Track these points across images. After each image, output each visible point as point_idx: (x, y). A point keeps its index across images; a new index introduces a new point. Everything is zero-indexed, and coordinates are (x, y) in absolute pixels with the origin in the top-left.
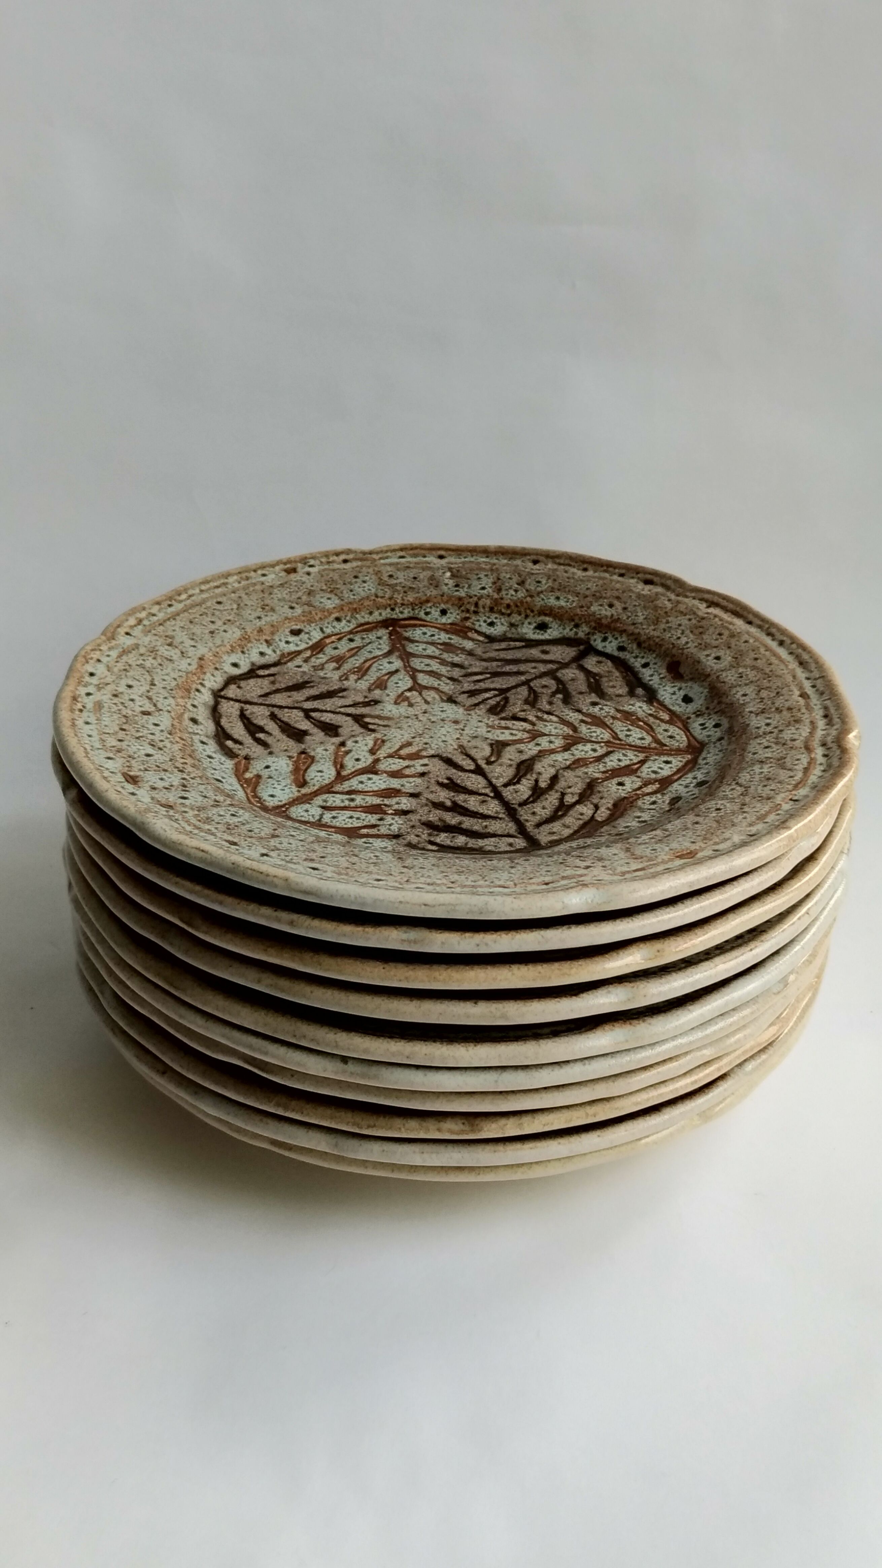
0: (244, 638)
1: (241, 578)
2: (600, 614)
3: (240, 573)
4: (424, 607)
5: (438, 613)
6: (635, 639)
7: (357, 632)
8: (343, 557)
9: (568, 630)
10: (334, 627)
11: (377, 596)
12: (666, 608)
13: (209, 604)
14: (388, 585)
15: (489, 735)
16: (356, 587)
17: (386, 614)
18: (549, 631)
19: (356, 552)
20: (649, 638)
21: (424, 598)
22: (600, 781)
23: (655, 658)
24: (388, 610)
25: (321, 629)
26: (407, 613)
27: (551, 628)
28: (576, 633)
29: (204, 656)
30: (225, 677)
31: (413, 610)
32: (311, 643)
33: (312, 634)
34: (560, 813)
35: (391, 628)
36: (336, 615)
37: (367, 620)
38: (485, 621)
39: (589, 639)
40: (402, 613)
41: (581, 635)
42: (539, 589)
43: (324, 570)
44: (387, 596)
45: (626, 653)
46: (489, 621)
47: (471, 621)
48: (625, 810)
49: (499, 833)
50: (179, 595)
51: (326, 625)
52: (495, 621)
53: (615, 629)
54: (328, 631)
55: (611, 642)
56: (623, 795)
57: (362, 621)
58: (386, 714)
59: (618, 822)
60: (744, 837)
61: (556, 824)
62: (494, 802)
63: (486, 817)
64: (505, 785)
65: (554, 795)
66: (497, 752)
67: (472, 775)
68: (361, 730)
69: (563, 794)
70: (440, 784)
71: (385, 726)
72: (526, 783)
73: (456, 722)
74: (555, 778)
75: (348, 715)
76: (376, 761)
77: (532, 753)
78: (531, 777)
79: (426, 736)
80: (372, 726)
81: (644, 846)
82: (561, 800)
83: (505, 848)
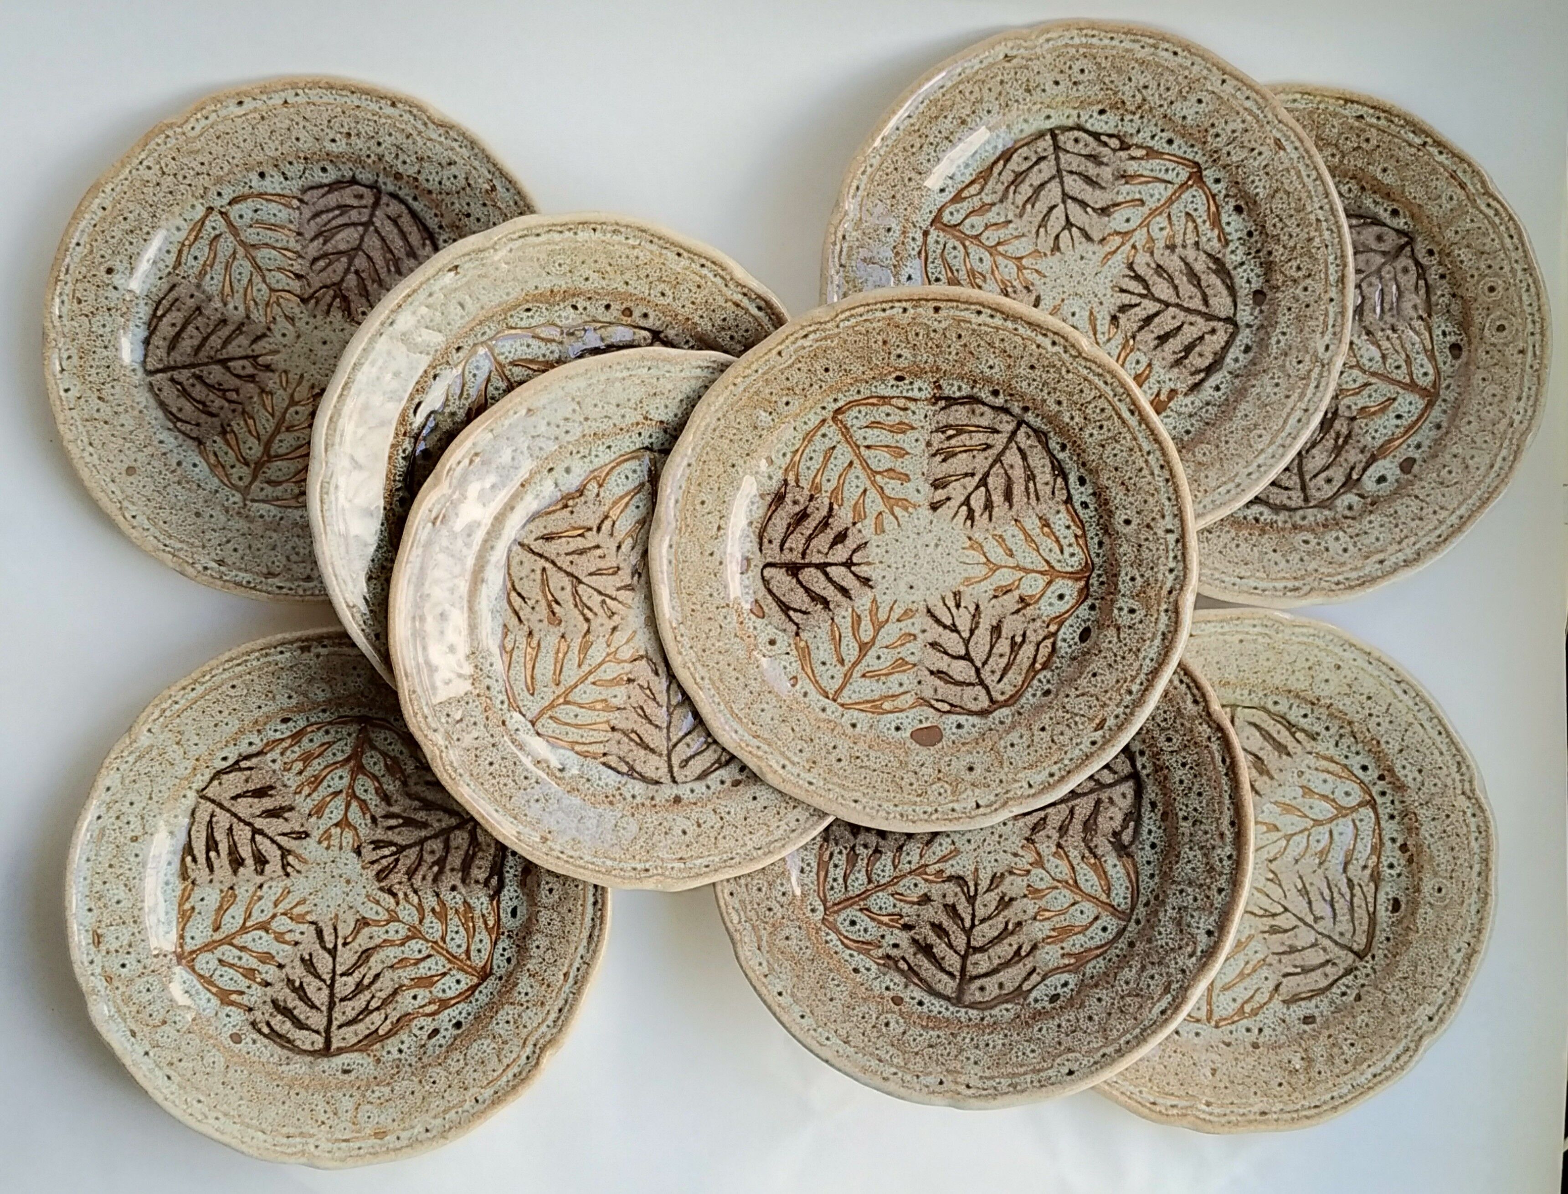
34: (360, 1017)
36: (324, 707)
37: (347, 714)
48: (401, 1028)
51: (313, 715)
54: (313, 720)
56: (410, 1011)
57: (343, 714)
58: (306, 855)
59: (389, 1041)
60: (423, 1130)
61: (352, 1028)
62: (326, 991)
63: (313, 1006)
64: (342, 975)
65: (367, 995)
66: (356, 931)
67: (327, 955)
68: (280, 872)
69: (373, 997)
70: (302, 959)
71: (299, 872)
72: (357, 976)
73: (348, 882)
74: (377, 976)
75: (280, 847)
76: (274, 916)
77: (378, 941)
78: (363, 970)
79: (320, 894)
80: (289, 869)
81: (369, 1107)
82: (369, 1002)
83: (307, 1047)
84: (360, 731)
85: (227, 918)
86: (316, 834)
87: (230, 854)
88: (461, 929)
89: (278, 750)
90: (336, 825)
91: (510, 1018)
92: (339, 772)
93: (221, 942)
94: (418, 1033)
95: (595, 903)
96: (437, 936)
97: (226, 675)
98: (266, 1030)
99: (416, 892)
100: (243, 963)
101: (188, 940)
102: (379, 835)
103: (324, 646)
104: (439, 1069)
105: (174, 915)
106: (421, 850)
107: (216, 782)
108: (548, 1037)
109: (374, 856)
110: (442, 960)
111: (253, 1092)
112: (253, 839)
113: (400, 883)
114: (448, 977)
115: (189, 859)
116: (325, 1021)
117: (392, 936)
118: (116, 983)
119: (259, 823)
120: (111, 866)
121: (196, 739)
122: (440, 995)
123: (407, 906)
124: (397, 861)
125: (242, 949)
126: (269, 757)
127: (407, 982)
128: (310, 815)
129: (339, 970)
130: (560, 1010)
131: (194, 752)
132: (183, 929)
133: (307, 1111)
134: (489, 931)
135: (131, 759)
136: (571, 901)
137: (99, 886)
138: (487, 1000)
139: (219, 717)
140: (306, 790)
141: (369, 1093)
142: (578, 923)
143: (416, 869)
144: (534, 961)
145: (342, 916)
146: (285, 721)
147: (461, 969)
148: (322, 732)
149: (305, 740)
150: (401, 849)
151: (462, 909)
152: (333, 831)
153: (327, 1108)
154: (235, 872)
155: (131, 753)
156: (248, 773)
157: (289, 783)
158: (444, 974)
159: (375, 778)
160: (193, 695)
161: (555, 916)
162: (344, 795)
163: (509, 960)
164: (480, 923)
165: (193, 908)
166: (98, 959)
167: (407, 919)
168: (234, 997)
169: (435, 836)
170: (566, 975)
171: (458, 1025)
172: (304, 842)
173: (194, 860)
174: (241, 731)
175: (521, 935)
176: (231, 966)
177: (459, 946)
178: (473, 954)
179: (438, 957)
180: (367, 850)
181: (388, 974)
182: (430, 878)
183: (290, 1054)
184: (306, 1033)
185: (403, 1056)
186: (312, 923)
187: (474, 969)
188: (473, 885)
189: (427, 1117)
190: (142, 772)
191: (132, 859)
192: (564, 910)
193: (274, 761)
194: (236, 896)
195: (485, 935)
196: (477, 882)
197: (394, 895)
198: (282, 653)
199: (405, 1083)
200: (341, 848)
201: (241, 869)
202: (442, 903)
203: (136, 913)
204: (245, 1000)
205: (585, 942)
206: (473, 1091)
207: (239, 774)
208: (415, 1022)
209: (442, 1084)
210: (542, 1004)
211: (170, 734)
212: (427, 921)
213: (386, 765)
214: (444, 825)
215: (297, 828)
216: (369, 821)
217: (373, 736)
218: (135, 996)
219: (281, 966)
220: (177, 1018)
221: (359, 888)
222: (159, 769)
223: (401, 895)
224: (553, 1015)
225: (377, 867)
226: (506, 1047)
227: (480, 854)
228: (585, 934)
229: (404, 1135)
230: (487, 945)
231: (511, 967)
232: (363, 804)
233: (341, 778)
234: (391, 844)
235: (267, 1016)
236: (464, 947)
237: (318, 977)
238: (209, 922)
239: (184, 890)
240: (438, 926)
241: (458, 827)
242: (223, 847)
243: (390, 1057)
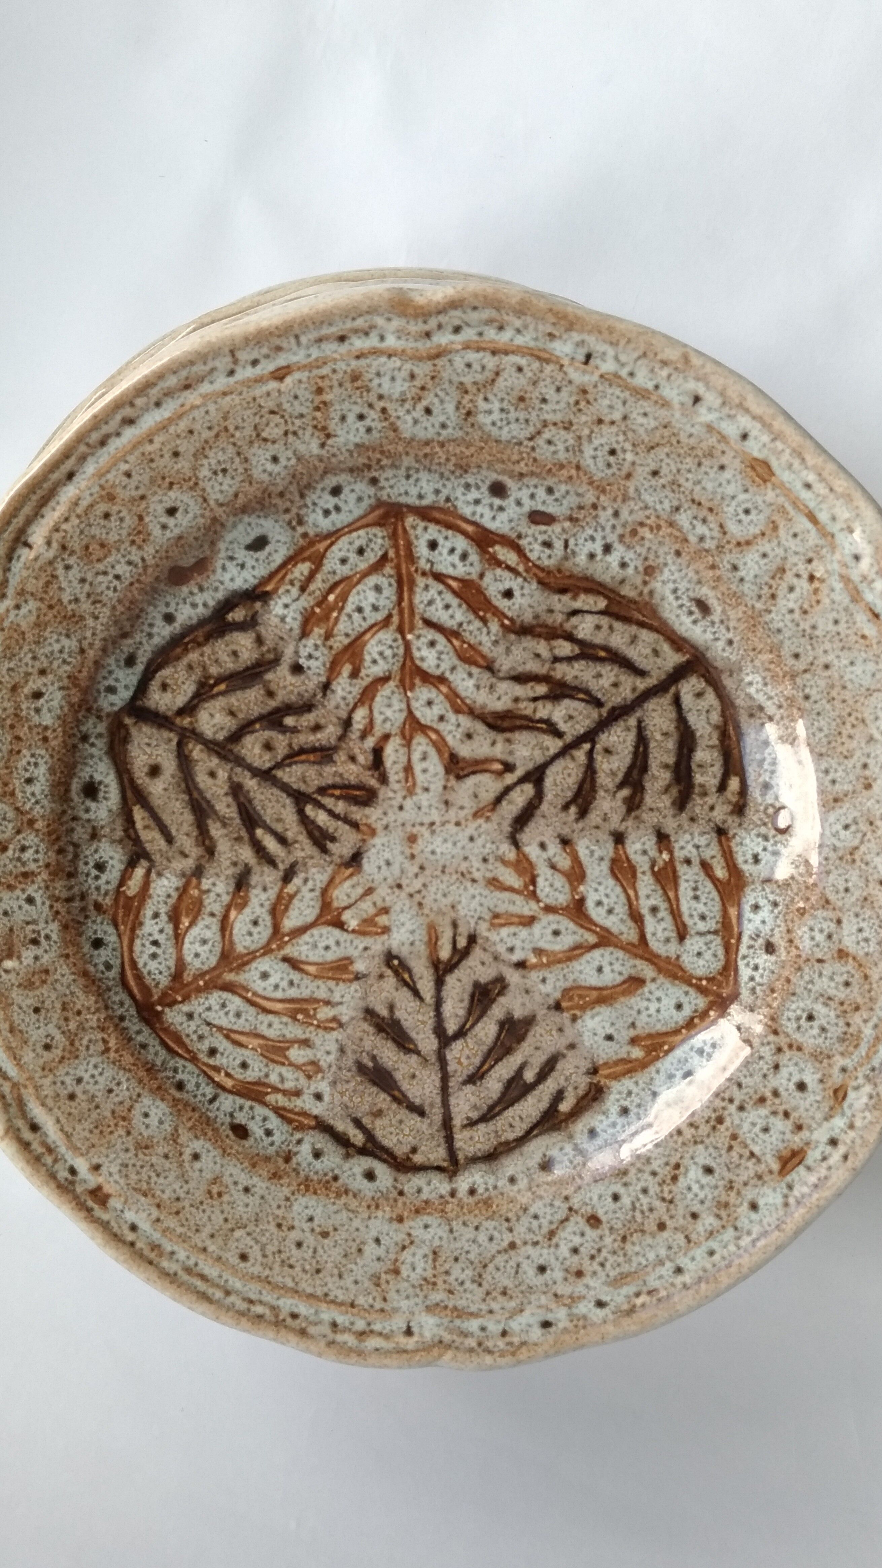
0: (307, 1190)
1: (161, 1255)
2: (61, 707)
3: (151, 1263)
4: (99, 975)
5: (102, 951)
6: (114, 643)
7: (189, 1051)
8: (27, 1135)
9: (93, 750)
10: (198, 1085)
11: (107, 1050)
12: (39, 609)
13: (256, 1270)
14: (72, 1044)
15: (437, 786)
16: (98, 1090)
17: (133, 1025)
18: (98, 777)
19: (9, 1120)
20: (116, 622)
21: (82, 981)
22: (506, 622)
23: (155, 607)
24: (126, 1024)
25: (212, 1101)
26: (118, 996)
27: (91, 777)
28: (100, 735)
29: (391, 1220)
30: (402, 1178)
31: (109, 989)
32: (248, 1103)
33: (230, 1110)
34: (602, 654)
35: (159, 1008)
36: (174, 1092)
37: (158, 1048)
38: (97, 878)
39: (108, 715)
40: (122, 1004)
41: (101, 728)
42: (11, 815)
43: (75, 1149)
44: (99, 1036)
45: (140, 652)
46: (94, 872)
47: (100, 899)
48: (571, 577)
49: (673, 715)
50: (260, 1317)
51: (199, 1098)
52: (92, 864)
53: (92, 679)
54: (209, 1091)
55: (117, 680)
56: (534, 585)
57: (163, 1053)
58: (421, 936)
59: (606, 578)
60: (702, 409)
61: (632, 653)
62: (606, 739)
63: (642, 741)
64: (559, 734)
65: (563, 672)
66: (478, 766)
67: (548, 782)
68: (477, 953)
69: (556, 660)
70: (583, 813)
71: (455, 925)
72: (543, 711)
73: (412, 839)
74: (520, 679)
75: (439, 983)
76: (549, 909)
77: (466, 722)
78: (526, 708)
79: (464, 866)
80: (462, 943)
81: (732, 527)
82: (569, 659)
83: (711, 698)
84: (172, 1004)
85: (609, 978)
86: (378, 945)
87: (509, 1051)
88: (350, 607)
89: (298, 1103)
90: (340, 925)
91: (419, 413)
92: (259, 986)
93: (652, 958)
94: (558, 545)
95: (130, 422)
96: (387, 636)
97: (236, 1284)
98: (734, 783)
99: (347, 723)
100: (657, 900)
101: (687, 1011)
102: (304, 848)
103: (73, 1171)
104: (587, 461)
105: (667, 1064)
106: (278, 765)
107: (418, 1159)
108: (396, 323)
109: (343, 830)
110: (420, 598)
111: (847, 730)
112: (461, 1033)
113: (353, 759)
114: (440, 568)
115: (565, 1107)
116: (651, 705)
117: (441, 707)
118: (837, 1078)
119: (427, 1043)
120: (662, 1226)
121: (371, 1250)
122: (474, 557)
123: (378, 719)
124: (322, 790)
125: (636, 917)
126: (317, 1109)
127: (494, 626)
128: (358, 977)
129: (554, 745)
130: (342, 339)
131: (394, 1235)
132: (677, 1032)
133: (811, 620)
134: (318, 561)
135: (473, 1325)
136: (160, 463)
137: (708, 1221)
138: (424, 476)
139: (310, 1240)
140: (325, 1013)
141: (709, 544)
142: (183, 425)
143: (314, 750)
144: (302, 448)
145: (470, 806)
146: (241, 1132)
147: (411, 558)
148: (217, 1061)
149: (252, 1075)
150: (300, 798)
151: (318, 632)
152: (353, 924)
153: (782, 592)
154: (529, 1021)
155: (465, 1334)
156: (366, 1121)
157: (333, 1047)
158: (439, 577)
159: (225, 925)
160: (303, 1309)
161: (205, 472)
162: (288, 951)
163: (336, 491)
164: (318, 585)
165: (633, 1041)
166: (821, 1135)
167: (398, 704)
168: (720, 873)
169: (239, 761)
170: (280, 375)
171: (498, 490)
172: (404, 952)
173: (559, 1096)
174: (307, 1186)
175: (281, 504)
176: (675, 914)
177: (378, 589)
178: (371, 557)
179: (420, 608)
180: (343, 848)
181: (505, 664)
182: (309, 719)
183: (743, 718)
184: (692, 719)
185: (612, 538)
186: (515, 843)
187: (394, 536)
188: (269, 643)
189: (677, 417)
190: (480, 1292)
191: (626, 1201)
192: (184, 465)
193: (318, 1097)
194: (566, 992)
195: (331, 563)
196: (259, 641)
197: (378, 753)
198: (134, 1228)
199: (648, 498)
200: (369, 891)
201: (518, 1014)
202: (334, 668)
203: (704, 1129)
204: (712, 852)
205: (205, 388)
206: (578, 376)
207: (379, 1133)
208: (546, 562)
209: (606, 437)
210: (355, 377)
211: (392, 1295)
212: (378, 670)
213: (192, 923)
214: (215, 761)
215: (391, 981)
216: (297, 881)
217: (164, 981)
218: (835, 1031)
219: (619, 838)
220: (820, 938)
221: (409, 815)
222: (456, 1272)
223: (370, 742)
224: (359, 343)
225: (357, 813)
226: (467, 380)
227: (214, 670)
228: (192, 398)
229: (731, 430)
230: (342, 547)
231: (342, 479)
232: (277, 910)
233: (265, 976)
234: (304, 820)
235: (710, 800)
236: (372, 580)
237: (590, 770)
238: (636, 1001)
239: (616, 1077)
240: (373, 648)
241: (199, 737)
242: (504, 1070)
243: (629, 556)
